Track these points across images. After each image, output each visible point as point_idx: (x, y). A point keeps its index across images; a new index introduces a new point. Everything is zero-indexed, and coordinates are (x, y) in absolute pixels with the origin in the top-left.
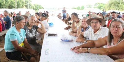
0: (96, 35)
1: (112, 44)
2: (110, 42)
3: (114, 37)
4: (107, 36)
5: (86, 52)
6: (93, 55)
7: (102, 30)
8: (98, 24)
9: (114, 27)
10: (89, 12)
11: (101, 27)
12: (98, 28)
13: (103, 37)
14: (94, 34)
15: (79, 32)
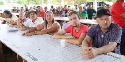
0: (35, 23)
1: (48, 27)
2: (46, 26)
3: (49, 23)
4: (43, 23)
5: (34, 35)
6: (39, 35)
7: (38, 19)
8: (35, 15)
9: (48, 16)
10: (13, 8)
11: (37, 18)
12: (35, 18)
13: (40, 24)
14: (33, 23)
15: (19, 24)
